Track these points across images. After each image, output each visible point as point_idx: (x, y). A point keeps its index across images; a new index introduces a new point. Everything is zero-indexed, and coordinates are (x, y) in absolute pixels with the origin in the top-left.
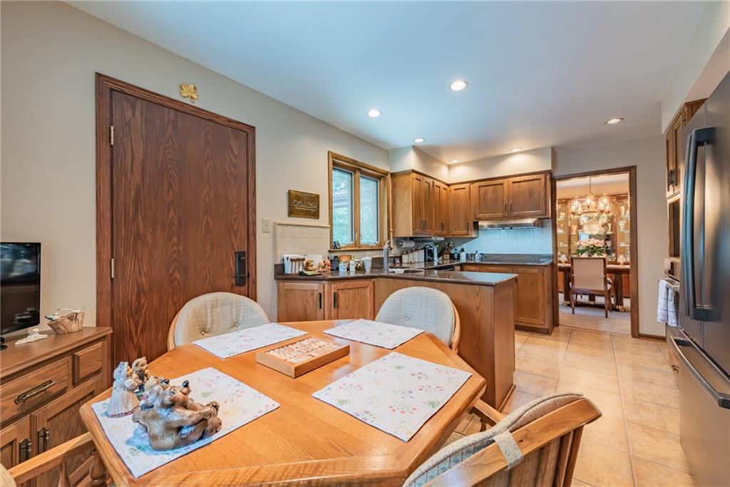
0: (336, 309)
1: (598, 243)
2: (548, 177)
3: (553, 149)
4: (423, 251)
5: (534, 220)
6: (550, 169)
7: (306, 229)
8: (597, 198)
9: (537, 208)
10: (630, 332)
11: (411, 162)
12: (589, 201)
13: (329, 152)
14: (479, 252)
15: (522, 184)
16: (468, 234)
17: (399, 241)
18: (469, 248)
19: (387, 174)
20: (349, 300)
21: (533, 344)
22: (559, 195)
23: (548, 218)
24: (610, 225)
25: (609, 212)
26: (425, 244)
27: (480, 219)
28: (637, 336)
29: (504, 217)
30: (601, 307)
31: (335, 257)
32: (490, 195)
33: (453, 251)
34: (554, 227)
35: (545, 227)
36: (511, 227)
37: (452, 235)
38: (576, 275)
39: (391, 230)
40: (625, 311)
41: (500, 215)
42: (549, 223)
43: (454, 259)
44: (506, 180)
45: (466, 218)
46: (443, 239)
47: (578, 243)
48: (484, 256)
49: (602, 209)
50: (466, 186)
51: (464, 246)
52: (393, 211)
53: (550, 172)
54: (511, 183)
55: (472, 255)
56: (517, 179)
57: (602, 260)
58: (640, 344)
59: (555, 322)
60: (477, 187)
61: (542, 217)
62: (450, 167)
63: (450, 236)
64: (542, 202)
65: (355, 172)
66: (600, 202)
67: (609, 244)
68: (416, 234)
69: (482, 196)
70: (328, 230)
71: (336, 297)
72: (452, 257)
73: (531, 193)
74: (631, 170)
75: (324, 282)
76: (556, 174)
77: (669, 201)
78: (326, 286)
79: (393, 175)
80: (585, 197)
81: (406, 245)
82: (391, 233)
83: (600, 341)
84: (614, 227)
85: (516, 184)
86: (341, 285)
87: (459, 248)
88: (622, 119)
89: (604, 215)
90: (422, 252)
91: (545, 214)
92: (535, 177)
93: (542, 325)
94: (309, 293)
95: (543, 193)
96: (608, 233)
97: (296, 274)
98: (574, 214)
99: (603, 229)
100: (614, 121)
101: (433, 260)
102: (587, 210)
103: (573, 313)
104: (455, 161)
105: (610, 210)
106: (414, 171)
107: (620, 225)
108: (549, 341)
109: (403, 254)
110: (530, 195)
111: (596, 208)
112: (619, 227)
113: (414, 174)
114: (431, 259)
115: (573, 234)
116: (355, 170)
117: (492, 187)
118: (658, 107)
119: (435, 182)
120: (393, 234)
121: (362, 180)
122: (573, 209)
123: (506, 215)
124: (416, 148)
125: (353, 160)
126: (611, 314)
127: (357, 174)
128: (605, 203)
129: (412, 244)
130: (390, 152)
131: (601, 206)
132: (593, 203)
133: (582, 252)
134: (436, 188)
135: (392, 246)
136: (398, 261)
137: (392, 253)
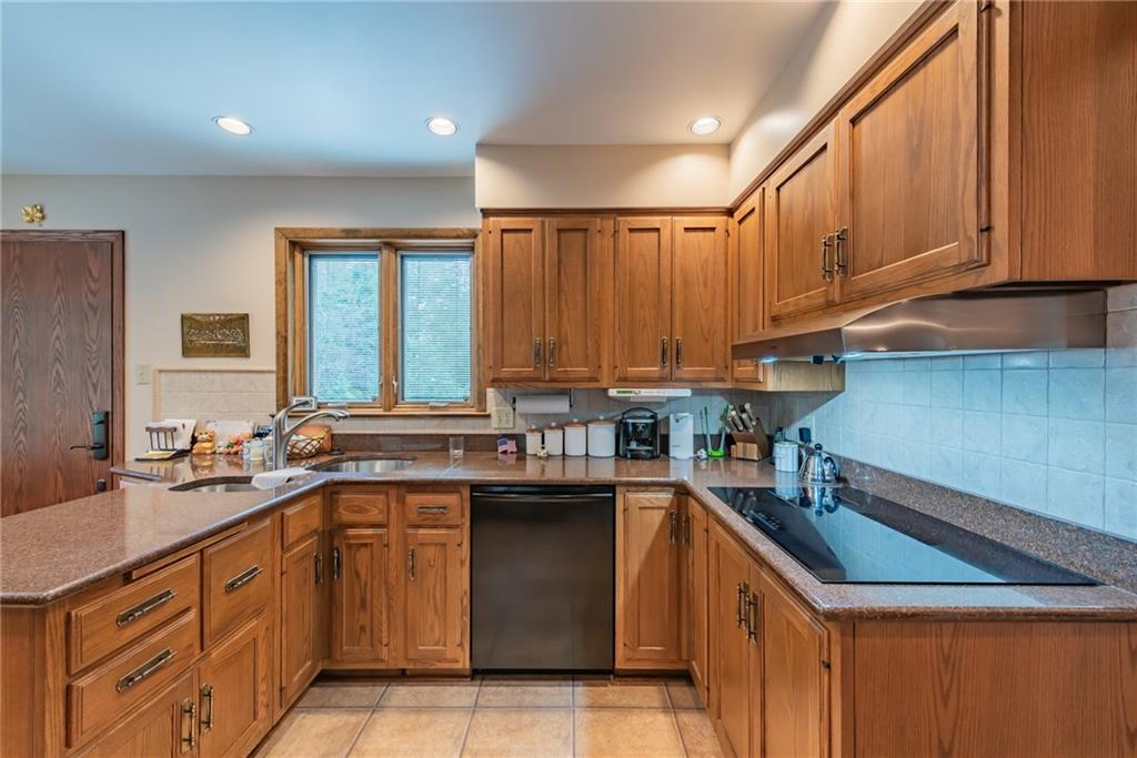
13: (277, 229)
15: (883, 107)
16: (759, 381)
19: (475, 236)
29: (828, 303)
41: (818, 295)
44: (835, 119)
50: (755, 198)
54: (845, 128)
56: (865, 95)
60: (774, 194)
62: (730, 148)
65: (380, 249)
73: (916, 141)
85: (865, 121)
92: (932, 31)
106: (487, 213)
110: (916, 158)
113: (493, 219)
117: (804, 176)
135: (491, 408)
136: (511, 446)
137: (494, 426)
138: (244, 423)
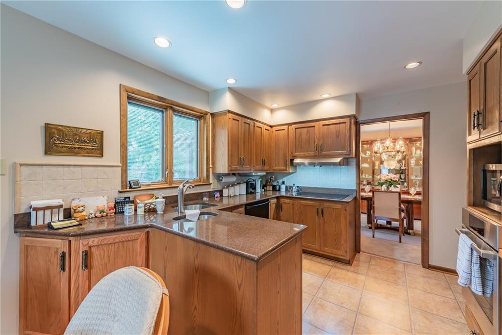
0: (86, 272)
1: (394, 178)
2: (353, 121)
3: (357, 95)
4: (245, 184)
5: (341, 159)
6: (355, 113)
7: (79, 169)
8: (395, 140)
9: (343, 149)
10: (420, 261)
11: (228, 103)
12: (388, 143)
13: (120, 85)
14: (296, 185)
15: (331, 126)
16: (286, 170)
17: (219, 177)
18: (289, 181)
19: (207, 114)
20: (109, 257)
21: (333, 278)
22: (363, 138)
23: (353, 158)
24: (403, 162)
25: (404, 152)
26: (248, 178)
27: (296, 157)
28: (427, 266)
29: (315, 156)
30: (396, 229)
31: (126, 198)
32: (304, 137)
33: (275, 183)
34: (358, 165)
35: (350, 165)
36: (321, 165)
37: (273, 170)
38: (376, 205)
39: (211, 166)
40: (415, 234)
41: (312, 153)
42: (354, 162)
43: (276, 190)
44: (318, 123)
45: (285, 156)
46: (265, 174)
47: (379, 177)
48: (299, 189)
49: (398, 150)
50: (285, 127)
51: (285, 179)
52: (213, 149)
53: (354, 116)
54: (321, 125)
55: (291, 187)
56: (327, 122)
57: (398, 194)
58: (429, 277)
59: (357, 249)
60: (294, 129)
61: (347, 157)
62: (272, 111)
63: (272, 171)
64: (347, 143)
65: (166, 109)
66: (397, 143)
67: (403, 177)
68: (231, 170)
69: (297, 137)
70: (119, 169)
71: (87, 255)
72: (274, 188)
73: (338, 134)
74: (425, 116)
75: (70, 238)
76: (360, 119)
77: (469, 146)
78: (73, 243)
79: (213, 115)
80: (385, 139)
81: (224, 180)
82: (211, 169)
83: (395, 273)
84: (407, 164)
85: (326, 127)
86: (94, 241)
87: (280, 181)
88: (420, 63)
89: (399, 154)
90: (244, 186)
91: (349, 155)
92: (341, 120)
93: (344, 256)
94: (52, 251)
95: (348, 135)
96: (402, 168)
97: (42, 227)
98: (376, 153)
99: (398, 165)
100: (412, 65)
101: (255, 193)
102: (387, 151)
103: (373, 237)
104: (275, 106)
105: (405, 150)
106: (229, 112)
107: (412, 162)
108: (350, 273)
109: (224, 188)
110: (338, 137)
111: (394, 148)
112: (411, 163)
113: (230, 114)
114: (253, 191)
115: (376, 168)
116: (166, 108)
117: (306, 129)
118: (459, 47)
119: (255, 122)
120: (213, 171)
121: (176, 118)
122: (375, 149)
123: (317, 154)
124: (232, 90)
125: (159, 97)
126: (405, 238)
127: (168, 112)
128: (400, 145)
129: (233, 179)
130: (210, 94)
131: (398, 147)
132: (392, 144)
133: (382, 184)
134: (256, 128)
135: (211, 181)
136: (218, 195)
137: (212, 188)
138: (101, 198)
